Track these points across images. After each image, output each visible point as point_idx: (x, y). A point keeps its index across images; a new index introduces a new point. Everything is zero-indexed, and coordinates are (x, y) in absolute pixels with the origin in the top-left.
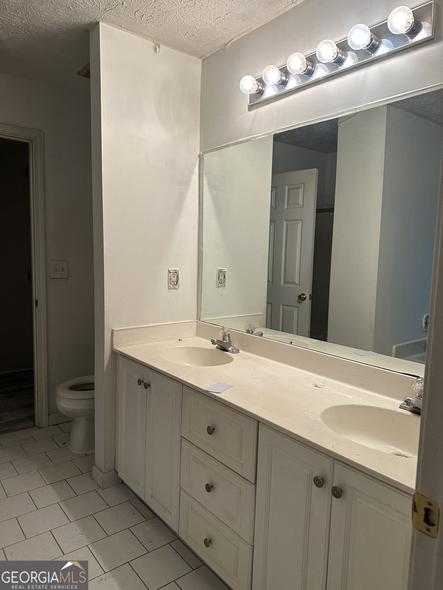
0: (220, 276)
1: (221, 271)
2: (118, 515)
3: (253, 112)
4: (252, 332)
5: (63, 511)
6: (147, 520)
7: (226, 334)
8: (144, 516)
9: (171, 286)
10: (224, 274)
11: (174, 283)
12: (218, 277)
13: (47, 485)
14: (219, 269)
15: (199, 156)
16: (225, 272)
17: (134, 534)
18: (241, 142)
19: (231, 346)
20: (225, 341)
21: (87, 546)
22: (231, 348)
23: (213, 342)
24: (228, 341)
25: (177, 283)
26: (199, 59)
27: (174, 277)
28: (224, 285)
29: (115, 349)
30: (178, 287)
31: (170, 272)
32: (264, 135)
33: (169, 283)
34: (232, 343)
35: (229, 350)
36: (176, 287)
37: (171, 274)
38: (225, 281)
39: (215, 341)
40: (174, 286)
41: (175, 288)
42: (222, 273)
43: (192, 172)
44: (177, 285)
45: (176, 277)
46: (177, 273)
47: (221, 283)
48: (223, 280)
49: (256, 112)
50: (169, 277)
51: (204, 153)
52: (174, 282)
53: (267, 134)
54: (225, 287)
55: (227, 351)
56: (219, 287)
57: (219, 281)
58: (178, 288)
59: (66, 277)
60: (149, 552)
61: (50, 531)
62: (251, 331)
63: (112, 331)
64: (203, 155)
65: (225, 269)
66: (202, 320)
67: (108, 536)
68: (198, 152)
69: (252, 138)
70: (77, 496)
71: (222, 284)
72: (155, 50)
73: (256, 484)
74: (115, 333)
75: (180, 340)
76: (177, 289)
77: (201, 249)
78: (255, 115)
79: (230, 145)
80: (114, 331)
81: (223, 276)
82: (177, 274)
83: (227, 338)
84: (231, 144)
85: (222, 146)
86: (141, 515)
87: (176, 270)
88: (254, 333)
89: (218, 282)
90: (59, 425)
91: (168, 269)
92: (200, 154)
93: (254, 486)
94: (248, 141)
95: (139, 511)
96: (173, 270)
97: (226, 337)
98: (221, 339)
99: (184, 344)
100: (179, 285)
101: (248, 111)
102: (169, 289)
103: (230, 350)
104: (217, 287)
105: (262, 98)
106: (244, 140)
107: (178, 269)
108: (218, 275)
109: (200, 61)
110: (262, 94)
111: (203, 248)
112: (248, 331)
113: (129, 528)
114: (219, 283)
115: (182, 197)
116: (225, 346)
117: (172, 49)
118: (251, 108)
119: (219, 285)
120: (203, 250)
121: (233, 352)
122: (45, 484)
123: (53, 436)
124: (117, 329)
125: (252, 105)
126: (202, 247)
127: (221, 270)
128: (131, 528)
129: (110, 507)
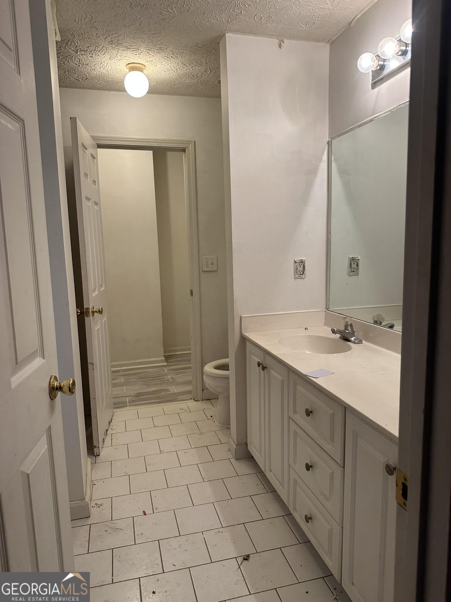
0: (352, 264)
1: (353, 259)
2: (244, 483)
3: (377, 89)
4: (381, 323)
5: (200, 471)
6: (268, 492)
7: (348, 323)
8: (266, 489)
9: (297, 275)
10: (357, 262)
11: (300, 273)
12: (349, 265)
13: (192, 448)
14: (351, 256)
15: (328, 143)
16: (359, 259)
17: (253, 502)
18: (365, 123)
19: (353, 336)
20: (347, 331)
21: (213, 503)
22: (354, 338)
23: (333, 332)
24: (350, 331)
25: (303, 273)
26: (326, 44)
27: (300, 266)
28: (357, 274)
29: (244, 334)
30: (305, 276)
31: (296, 262)
32: (386, 113)
33: (295, 273)
34: (355, 333)
35: (351, 340)
36: (303, 276)
37: (297, 264)
38: (358, 269)
39: (335, 330)
40: (300, 275)
41: (301, 278)
42: (354, 261)
43: (320, 160)
44: (304, 275)
45: (302, 266)
46: (303, 262)
47: (353, 272)
48: (356, 268)
49: (379, 90)
50: (295, 267)
51: (332, 139)
52: (300, 271)
53: (389, 111)
54: (358, 275)
55: (349, 341)
56: (351, 276)
57: (351, 270)
58: (305, 278)
59: (215, 270)
60: (263, 519)
61: (187, 485)
62: (379, 322)
63: (241, 317)
64: (331, 141)
65: (358, 257)
66: (331, 310)
67: (232, 499)
68: (327, 139)
69: (375, 117)
70: (214, 461)
71: (355, 272)
72: (280, 46)
73: (344, 468)
74: (243, 319)
75: (306, 328)
76: (303, 279)
77: (329, 237)
78: (378, 92)
79: (355, 128)
80: (242, 318)
81: (356, 264)
82: (304, 264)
83: (349, 328)
84: (356, 126)
85: (348, 130)
86: (264, 487)
87: (302, 260)
88: (383, 324)
89: (349, 270)
90: (211, 401)
91: (294, 260)
92: (329, 140)
93: (342, 469)
94: (371, 120)
95: (263, 484)
96: (299, 260)
97: (348, 326)
98: (343, 328)
99: (309, 333)
100: (305, 275)
101: (371, 90)
102: (295, 279)
103: (353, 340)
104: (349, 276)
105: (384, 73)
106: (367, 121)
107: (305, 259)
108: (349, 263)
109: (328, 46)
110: (384, 69)
111: (331, 237)
112: (376, 322)
113: (250, 496)
114: (351, 272)
115: (309, 185)
116: (347, 336)
117: (297, 40)
118: (374, 85)
119: (351, 274)
120: (331, 238)
121: (355, 343)
122: (190, 447)
123: (204, 409)
124: (244, 316)
125: (375, 83)
126: (330, 235)
127: (353, 257)
128: (252, 496)
129: (238, 476)
